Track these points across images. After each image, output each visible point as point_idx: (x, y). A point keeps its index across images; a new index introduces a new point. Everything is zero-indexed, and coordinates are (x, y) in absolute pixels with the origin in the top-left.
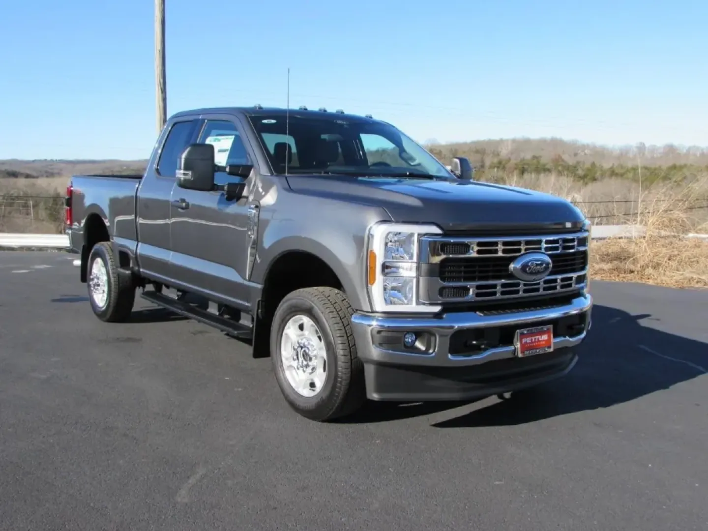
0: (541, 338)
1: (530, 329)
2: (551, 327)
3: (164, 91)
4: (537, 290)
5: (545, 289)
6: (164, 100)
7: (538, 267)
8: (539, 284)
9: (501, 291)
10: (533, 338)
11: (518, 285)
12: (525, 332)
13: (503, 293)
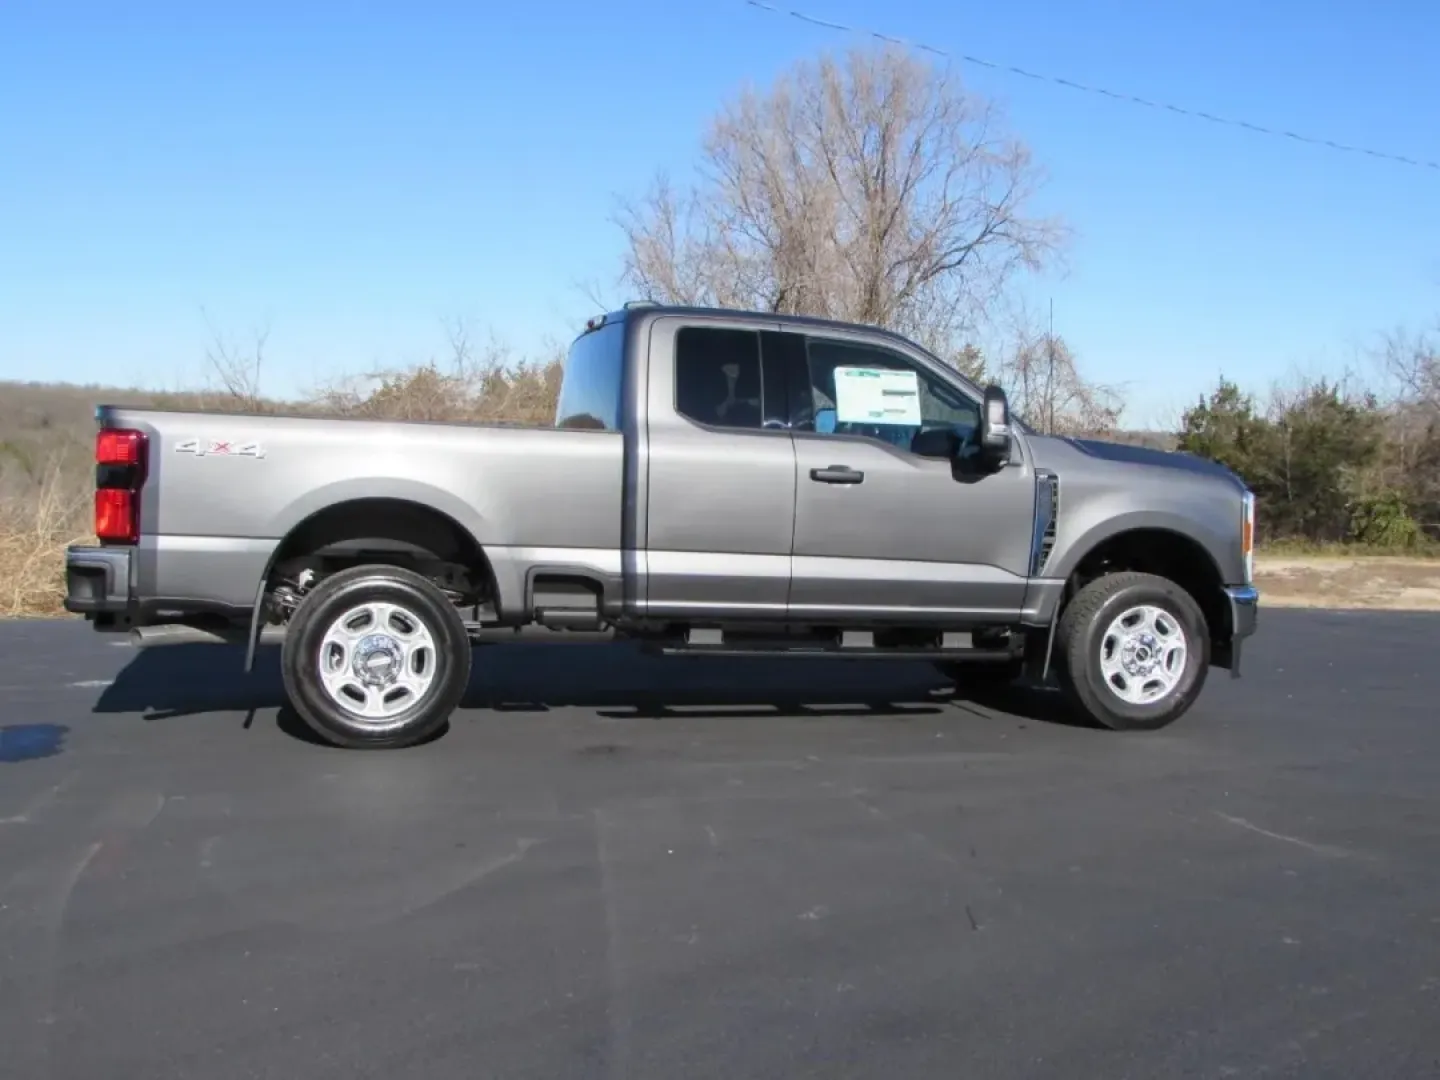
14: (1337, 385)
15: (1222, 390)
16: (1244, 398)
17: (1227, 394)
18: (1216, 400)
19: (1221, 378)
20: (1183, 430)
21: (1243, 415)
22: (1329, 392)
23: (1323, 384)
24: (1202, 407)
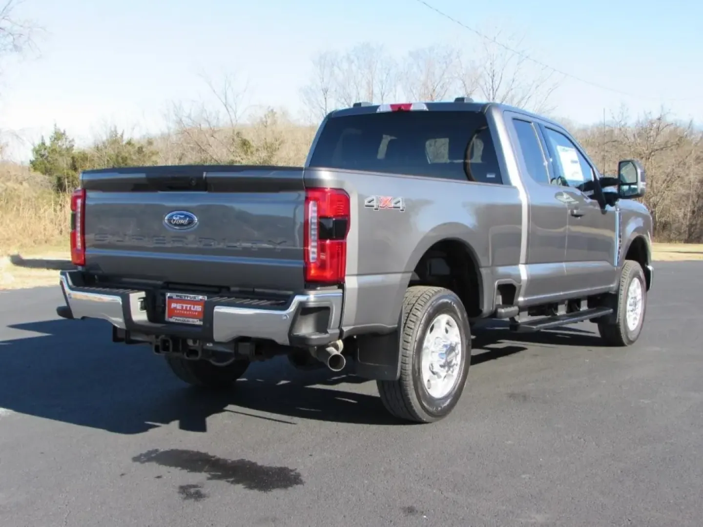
14: (123, 131)
15: (56, 133)
16: (71, 139)
17: (59, 136)
18: (53, 139)
19: (55, 125)
20: (33, 159)
21: (69, 149)
22: (119, 136)
23: (116, 131)
24: (43, 144)
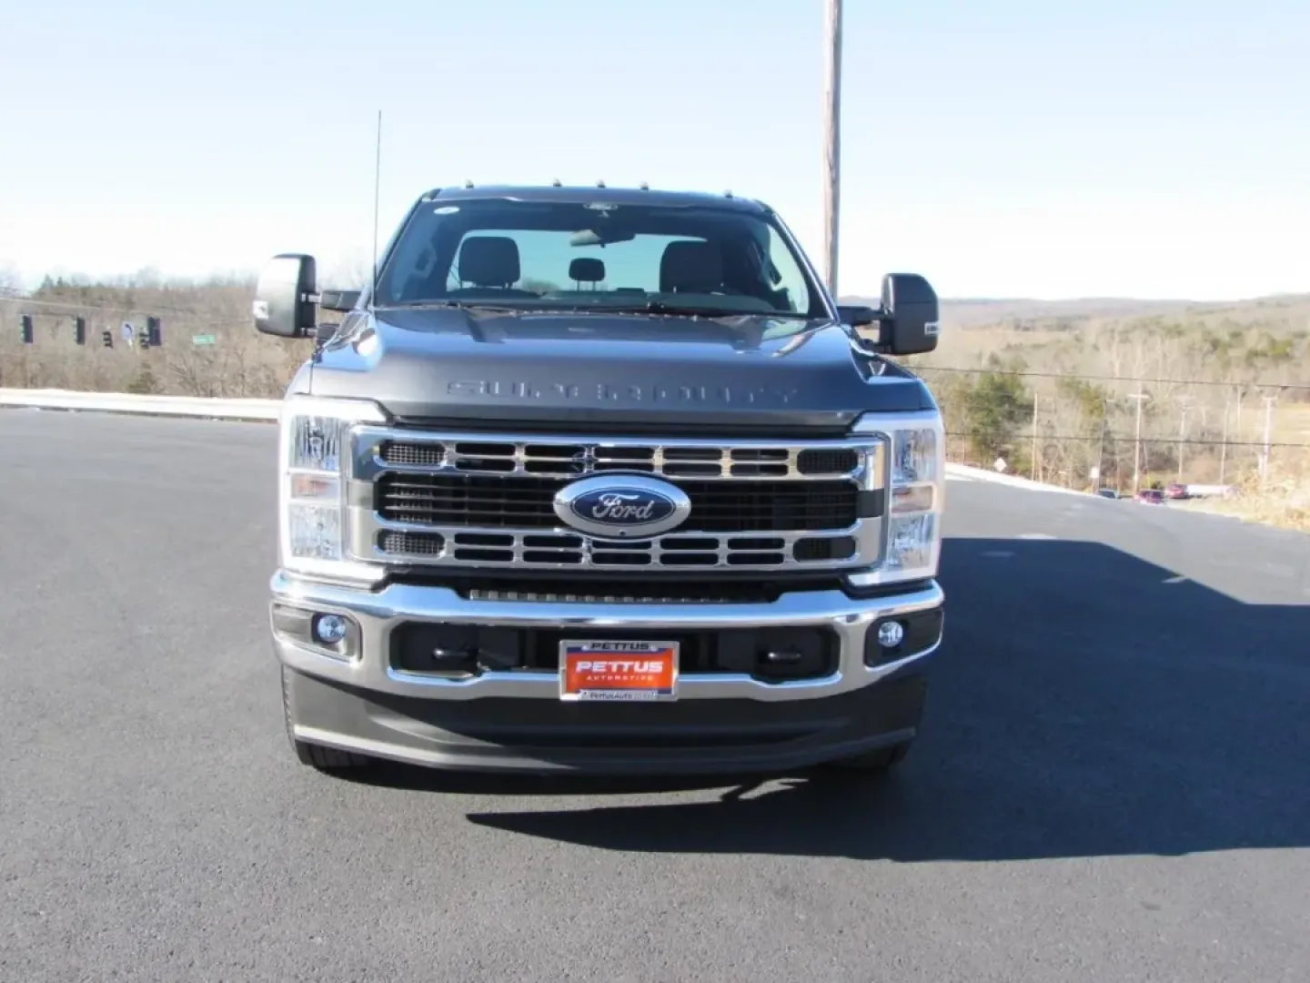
0: (641, 666)
1: (602, 642)
2: (674, 646)
3: (835, 166)
4: (645, 559)
5: (665, 559)
6: (835, 182)
7: (630, 508)
8: (648, 545)
9: (523, 551)
10: (614, 665)
11: (577, 542)
12: (585, 648)
13: (528, 557)
